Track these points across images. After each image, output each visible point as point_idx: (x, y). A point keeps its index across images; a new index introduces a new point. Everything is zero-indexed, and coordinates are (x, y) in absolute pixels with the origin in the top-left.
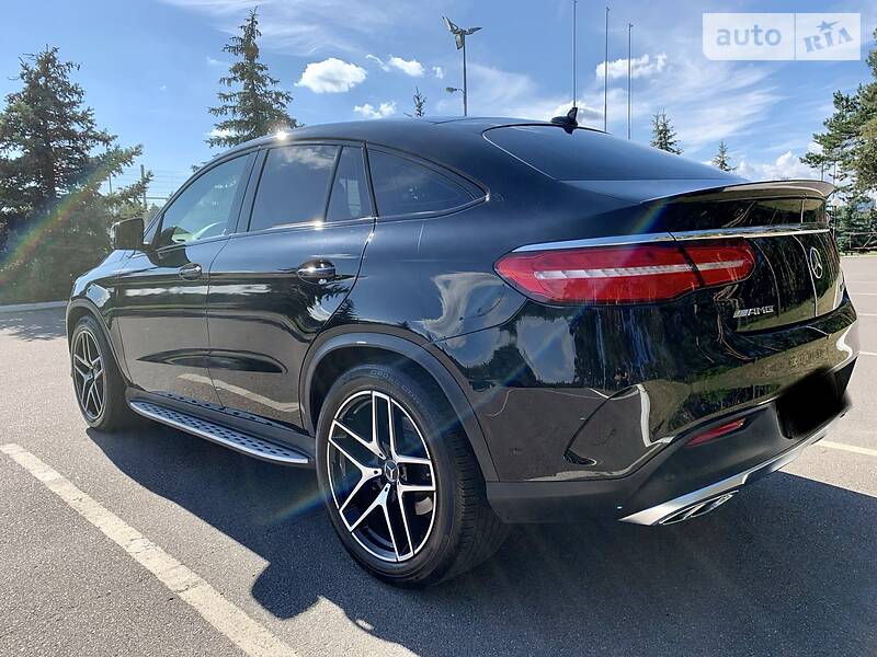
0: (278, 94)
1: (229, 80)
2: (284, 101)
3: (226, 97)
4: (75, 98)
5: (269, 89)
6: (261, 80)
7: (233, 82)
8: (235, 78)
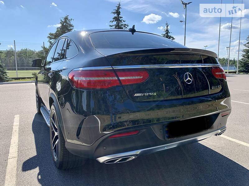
0: (125, 25)
1: (112, 21)
2: (126, 26)
3: (111, 26)
4: (72, 28)
5: (123, 23)
6: (121, 21)
7: (113, 22)
8: (114, 21)
